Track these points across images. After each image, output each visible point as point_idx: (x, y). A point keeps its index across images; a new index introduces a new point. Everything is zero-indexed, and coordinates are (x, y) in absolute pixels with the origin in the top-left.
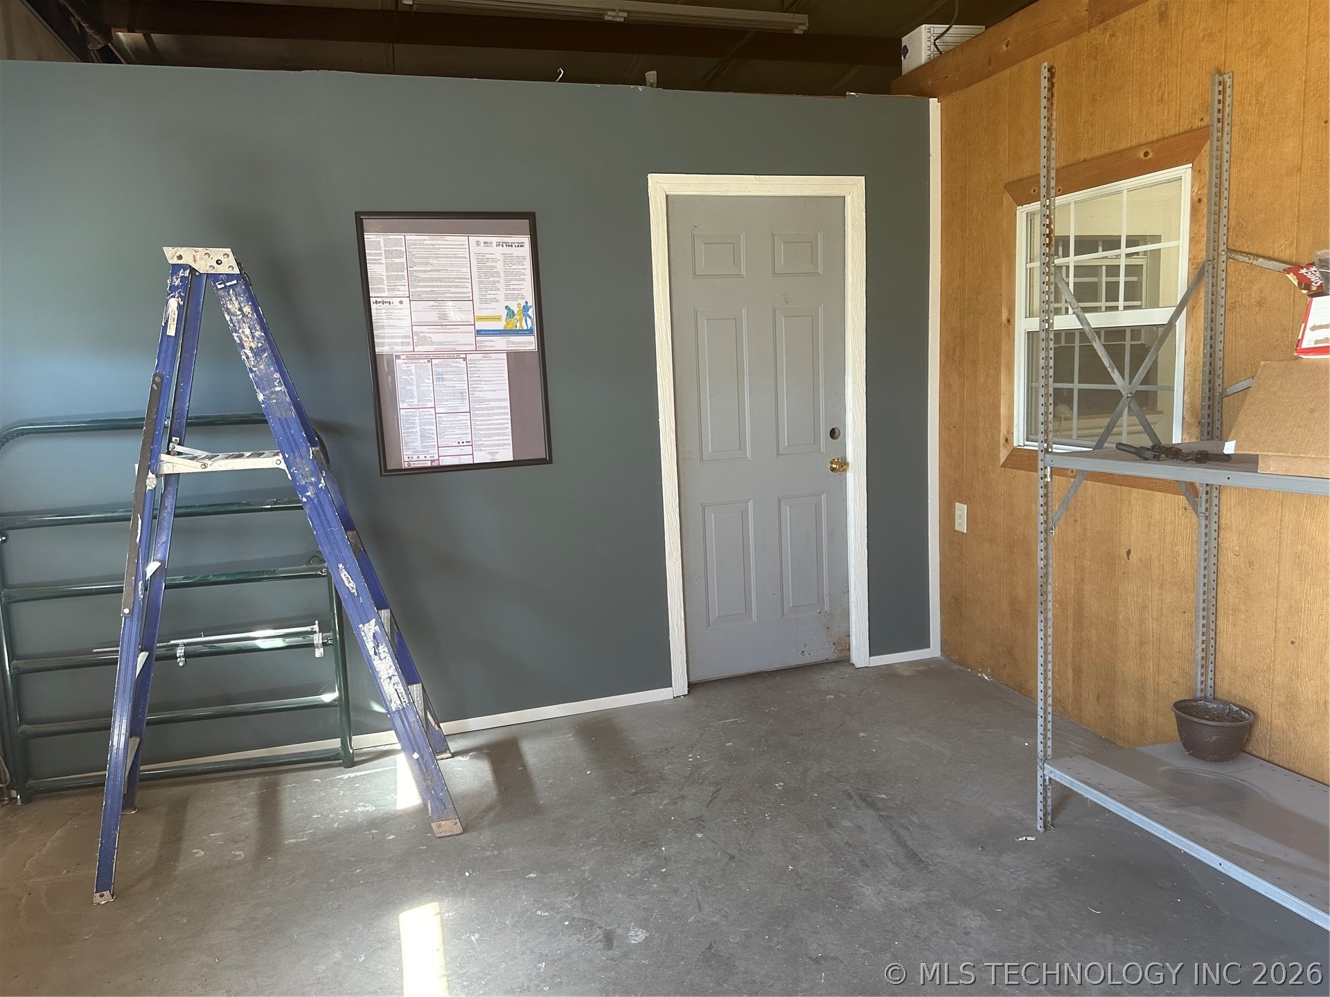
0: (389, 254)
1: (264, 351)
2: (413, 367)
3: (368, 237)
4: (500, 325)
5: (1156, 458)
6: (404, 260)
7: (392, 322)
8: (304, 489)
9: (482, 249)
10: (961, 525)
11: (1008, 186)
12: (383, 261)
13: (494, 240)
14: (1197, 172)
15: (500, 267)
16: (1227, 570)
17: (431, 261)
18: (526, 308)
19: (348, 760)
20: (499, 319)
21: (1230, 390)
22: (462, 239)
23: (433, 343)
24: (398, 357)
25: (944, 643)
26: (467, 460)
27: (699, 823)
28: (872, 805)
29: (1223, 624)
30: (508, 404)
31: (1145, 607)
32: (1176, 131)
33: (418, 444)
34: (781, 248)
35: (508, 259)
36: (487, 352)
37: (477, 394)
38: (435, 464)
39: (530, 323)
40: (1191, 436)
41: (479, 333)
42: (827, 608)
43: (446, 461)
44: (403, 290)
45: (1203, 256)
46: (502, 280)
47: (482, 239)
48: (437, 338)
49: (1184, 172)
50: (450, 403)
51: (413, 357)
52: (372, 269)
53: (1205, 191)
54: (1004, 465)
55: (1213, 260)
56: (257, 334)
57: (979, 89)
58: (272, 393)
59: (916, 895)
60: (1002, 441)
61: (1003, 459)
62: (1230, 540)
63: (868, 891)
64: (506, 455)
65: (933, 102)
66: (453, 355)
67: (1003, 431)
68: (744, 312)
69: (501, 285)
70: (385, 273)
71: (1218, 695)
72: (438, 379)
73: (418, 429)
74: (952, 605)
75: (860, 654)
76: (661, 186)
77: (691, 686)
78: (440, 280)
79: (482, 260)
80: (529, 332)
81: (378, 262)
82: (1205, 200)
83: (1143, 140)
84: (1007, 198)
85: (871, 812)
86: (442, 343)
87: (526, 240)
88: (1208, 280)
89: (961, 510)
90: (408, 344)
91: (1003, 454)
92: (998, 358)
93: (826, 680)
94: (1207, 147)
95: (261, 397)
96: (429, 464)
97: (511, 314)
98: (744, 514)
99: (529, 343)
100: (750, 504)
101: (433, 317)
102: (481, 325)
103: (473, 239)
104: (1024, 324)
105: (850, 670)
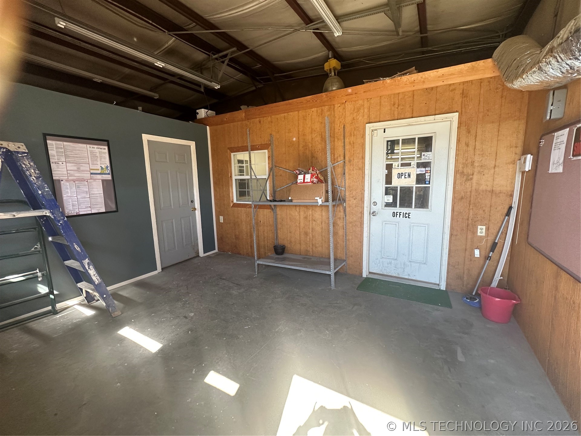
0: (57, 148)
1: (40, 177)
2: (68, 184)
3: (49, 142)
4: (99, 172)
5: (273, 202)
6: (63, 150)
7: (59, 169)
8: (59, 221)
9: (92, 149)
10: (222, 221)
11: (229, 148)
12: (55, 150)
13: (96, 146)
14: (268, 151)
15: (98, 154)
16: (279, 222)
17: (74, 151)
18: (107, 167)
19: (55, 312)
20: (98, 170)
21: (277, 190)
22: (85, 145)
23: (75, 176)
24: (62, 180)
25: (218, 248)
26: (90, 212)
27: (188, 293)
28: (224, 279)
29: (279, 231)
30: (103, 195)
31: (264, 231)
32: (264, 144)
33: (71, 208)
34: (177, 156)
35: (100, 152)
36: (95, 180)
37: (92, 192)
38: (78, 214)
39: (109, 171)
40: (271, 198)
41: (92, 174)
42: (193, 244)
43: (81, 213)
44: (63, 159)
45: (271, 166)
46: (99, 159)
47: (91, 146)
48: (77, 175)
49: (266, 151)
50: (83, 195)
51: (67, 180)
52: (50, 152)
53: (270, 155)
54: (232, 207)
56: (37, 172)
57: (219, 127)
58: (44, 191)
59: (243, 290)
60: (231, 202)
61: (231, 206)
62: (279, 216)
63: (233, 292)
64: (103, 210)
65: (208, 127)
66: (83, 180)
67: (231, 200)
68: (169, 171)
69: (99, 160)
70: (56, 154)
71: (279, 244)
72: (78, 188)
73: (71, 203)
74: (220, 239)
75: (201, 254)
76: (146, 137)
77: (162, 269)
78: (77, 157)
79: (92, 152)
80: (109, 174)
81: (53, 150)
82: (270, 157)
83: (258, 144)
84: (228, 151)
85: (224, 280)
86: (79, 176)
87: (106, 148)
88: (272, 171)
89: (221, 219)
90: (66, 176)
91: (231, 205)
92: (228, 184)
93: (196, 261)
94: (270, 147)
95: (40, 192)
96: (76, 214)
97: (102, 168)
98: (172, 223)
99: (109, 177)
100: (174, 220)
101: (75, 168)
102: (92, 171)
103: (88, 146)
104: (234, 178)
105: (200, 258)
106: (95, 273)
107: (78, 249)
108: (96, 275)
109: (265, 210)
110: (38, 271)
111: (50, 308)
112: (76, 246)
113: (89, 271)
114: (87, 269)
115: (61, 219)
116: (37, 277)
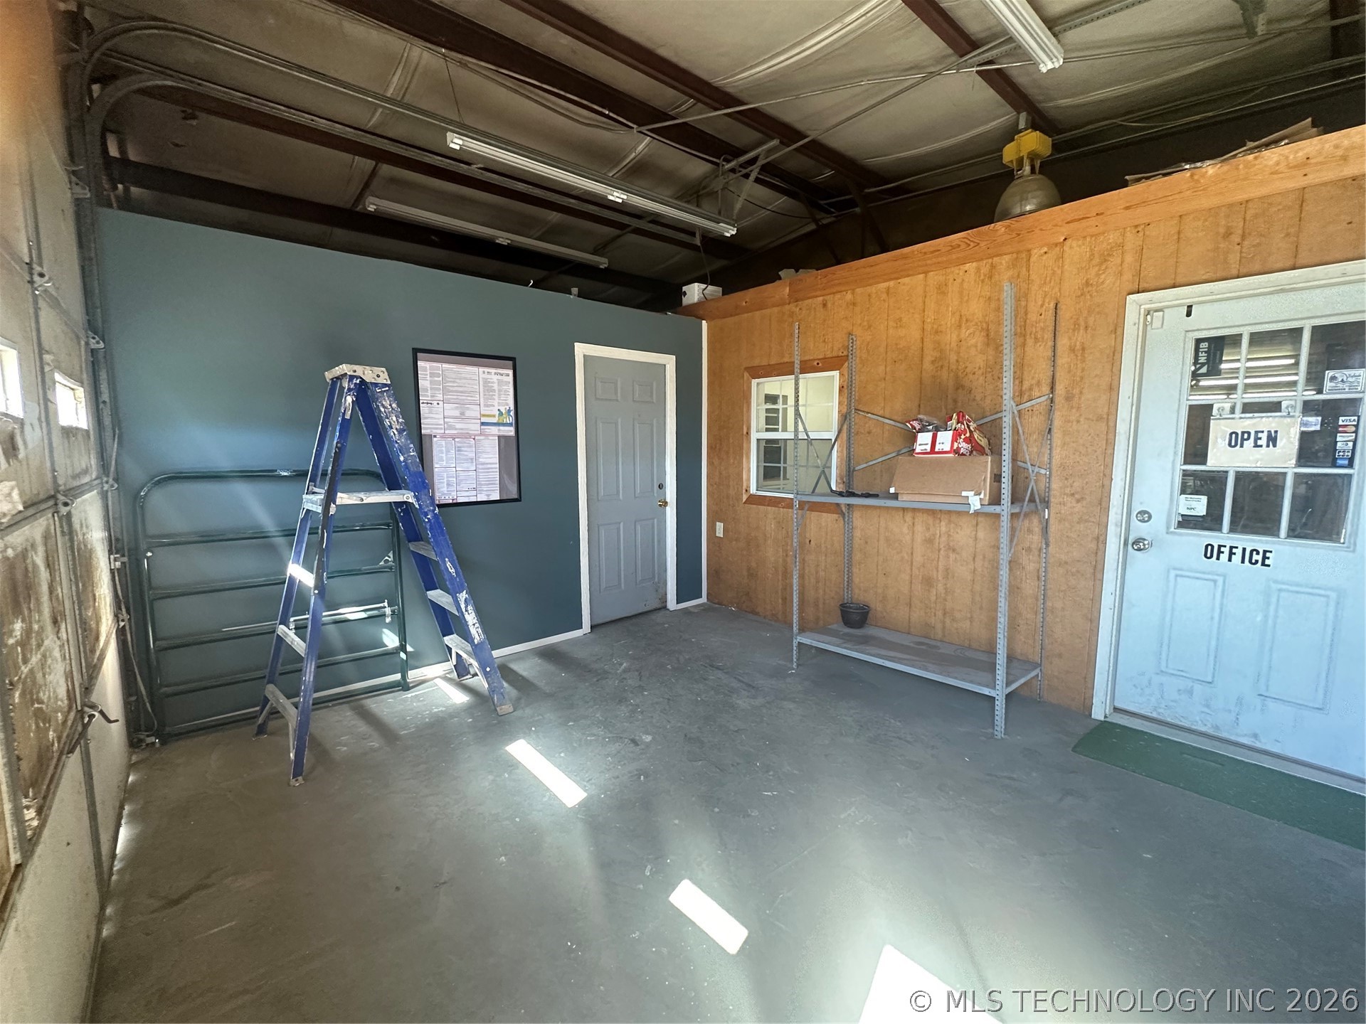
0: (432, 375)
1: (404, 431)
2: (443, 443)
3: (420, 363)
4: (495, 420)
5: (848, 496)
6: (441, 379)
7: (431, 415)
8: (426, 514)
9: (486, 376)
10: (720, 533)
11: (747, 369)
12: (428, 378)
13: (493, 371)
14: (841, 375)
15: (496, 387)
16: (856, 546)
17: (458, 381)
18: (509, 411)
19: (404, 686)
20: (494, 416)
21: (857, 469)
22: (475, 369)
23: (456, 429)
24: (435, 436)
25: (708, 594)
26: (473, 499)
27: (641, 688)
28: (718, 668)
29: (855, 570)
30: (498, 466)
31: (818, 566)
32: (831, 356)
33: (445, 490)
34: (637, 387)
35: (500, 382)
36: (487, 436)
37: (481, 460)
38: (455, 501)
39: (511, 420)
40: (841, 486)
41: (483, 424)
42: (656, 580)
43: (461, 500)
44: (440, 397)
45: (845, 410)
46: (497, 394)
47: (487, 370)
48: (458, 426)
49: (836, 374)
50: (465, 465)
51: (443, 436)
52: (421, 382)
53: (845, 383)
54: (745, 503)
55: (849, 413)
56: (400, 420)
57: (730, 320)
58: (409, 456)
59: (759, 701)
60: (744, 491)
61: (744, 500)
62: (857, 534)
63: (739, 702)
64: (496, 496)
65: (704, 322)
66: (466, 436)
67: (744, 487)
68: (620, 420)
69: (496, 397)
70: (429, 386)
71: (854, 601)
72: (459, 451)
73: (445, 480)
74: (714, 574)
75: (672, 604)
76: (581, 350)
77: (592, 627)
78: (461, 392)
79: (486, 382)
80: (510, 425)
81: (425, 379)
82: (845, 387)
83: (816, 357)
84: (746, 375)
85: (720, 672)
86: (462, 429)
87: (510, 372)
88: (847, 423)
89: (720, 527)
90: (441, 429)
91: (745, 498)
92: (740, 451)
93: (659, 617)
94: (846, 364)
95: (402, 458)
96: (451, 502)
97: (501, 414)
98: (618, 529)
99: (511, 431)
100: (622, 524)
101: (457, 413)
102: (484, 420)
103: (481, 369)
104: (755, 436)
105: (668, 612)
106: (475, 621)
107: (452, 571)
108: (477, 625)
109: (824, 514)
110: (386, 604)
111: (398, 677)
112: (449, 564)
113: (466, 616)
114: (464, 610)
115: (430, 510)
116: (384, 615)
